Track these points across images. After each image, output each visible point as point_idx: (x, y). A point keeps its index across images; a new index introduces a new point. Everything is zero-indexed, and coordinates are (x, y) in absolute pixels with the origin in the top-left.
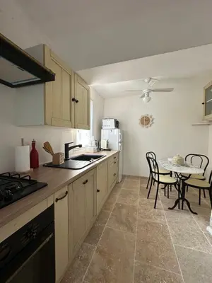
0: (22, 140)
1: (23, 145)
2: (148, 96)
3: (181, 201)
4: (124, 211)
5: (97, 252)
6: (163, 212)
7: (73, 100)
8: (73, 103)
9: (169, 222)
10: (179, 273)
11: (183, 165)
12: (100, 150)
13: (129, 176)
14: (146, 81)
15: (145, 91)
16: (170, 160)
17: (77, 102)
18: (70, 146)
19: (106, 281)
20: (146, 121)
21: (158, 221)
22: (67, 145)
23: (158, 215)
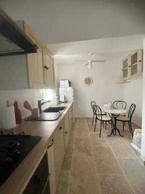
0: (8, 101)
1: (8, 106)
2: (91, 64)
3: (114, 130)
4: (82, 143)
5: (71, 175)
6: (105, 138)
7: (45, 67)
8: (45, 69)
9: (110, 144)
10: (123, 174)
11: (114, 108)
12: (60, 102)
13: (79, 118)
14: (90, 54)
15: (89, 61)
16: (105, 105)
17: (48, 68)
18: (42, 102)
19: (83, 193)
20: (88, 81)
21: (104, 145)
22: (39, 102)
23: (103, 141)
